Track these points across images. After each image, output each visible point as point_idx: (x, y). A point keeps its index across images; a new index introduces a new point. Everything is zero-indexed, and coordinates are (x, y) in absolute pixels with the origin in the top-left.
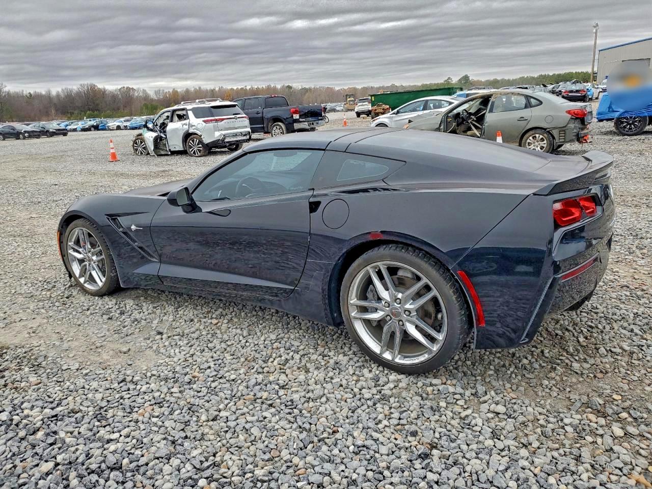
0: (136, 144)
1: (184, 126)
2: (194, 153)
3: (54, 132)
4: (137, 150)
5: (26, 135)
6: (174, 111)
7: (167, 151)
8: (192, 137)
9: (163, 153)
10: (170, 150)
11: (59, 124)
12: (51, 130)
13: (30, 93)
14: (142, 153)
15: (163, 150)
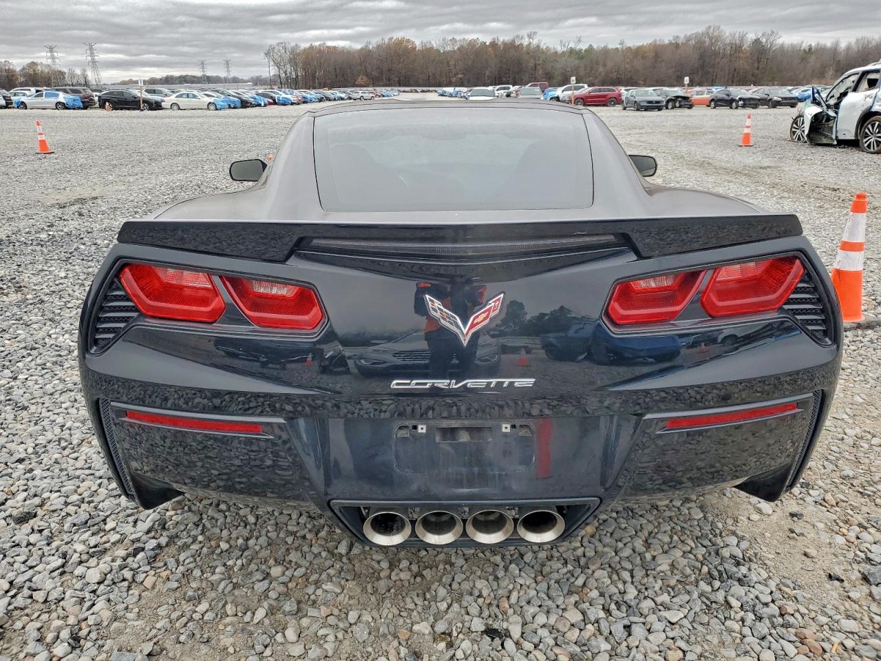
0: (796, 124)
1: (868, 99)
2: (869, 146)
3: (779, 102)
4: (794, 133)
5: (741, 103)
6: (865, 73)
7: (832, 139)
8: (874, 118)
9: (825, 141)
10: (837, 137)
11: (790, 91)
12: (775, 98)
13: (810, 45)
14: (799, 139)
15: (826, 136)
